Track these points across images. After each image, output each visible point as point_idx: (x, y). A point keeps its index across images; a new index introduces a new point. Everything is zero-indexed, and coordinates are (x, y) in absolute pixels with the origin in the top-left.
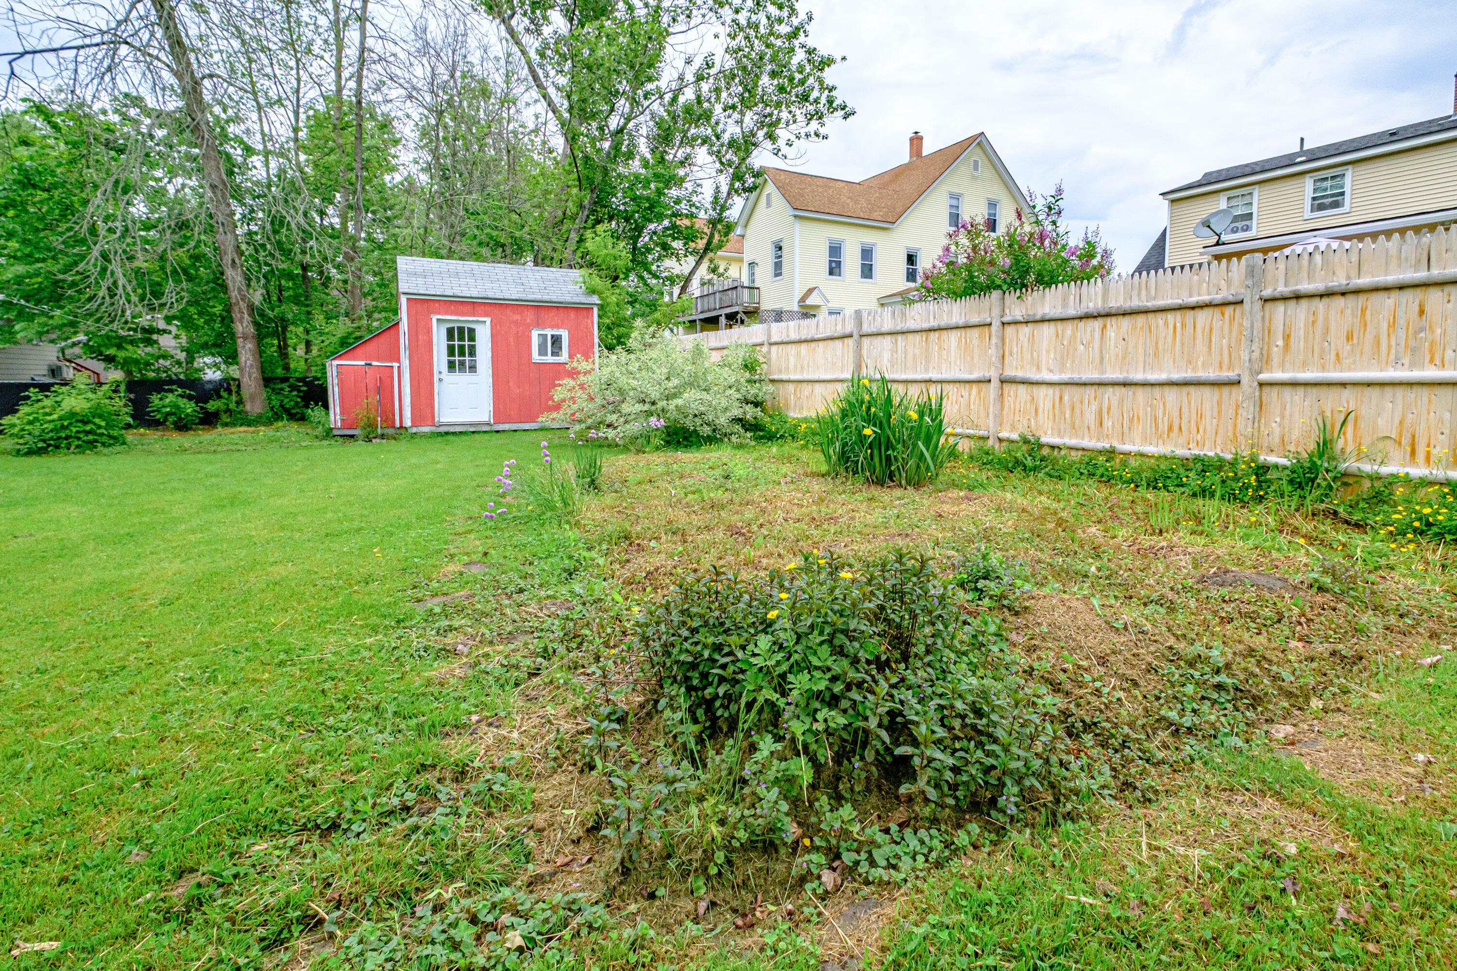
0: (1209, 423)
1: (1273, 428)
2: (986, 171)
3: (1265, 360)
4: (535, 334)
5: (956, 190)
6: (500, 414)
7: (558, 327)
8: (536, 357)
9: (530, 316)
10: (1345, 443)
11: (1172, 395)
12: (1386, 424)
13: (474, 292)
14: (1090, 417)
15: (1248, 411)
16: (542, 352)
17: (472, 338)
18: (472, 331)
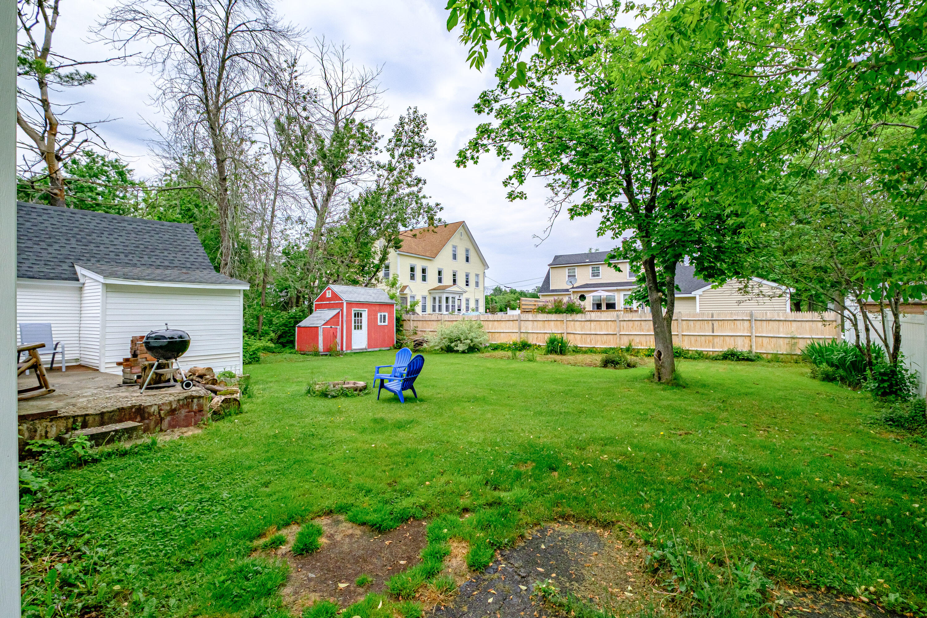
0: (612, 341)
1: (622, 342)
2: (465, 237)
3: (620, 331)
4: (379, 314)
5: (455, 244)
6: (369, 345)
7: (384, 312)
8: (379, 324)
9: (377, 308)
10: (633, 344)
11: (605, 336)
12: (638, 341)
13: (362, 299)
14: (589, 340)
15: (618, 339)
16: (381, 322)
17: (361, 316)
18: (361, 314)
